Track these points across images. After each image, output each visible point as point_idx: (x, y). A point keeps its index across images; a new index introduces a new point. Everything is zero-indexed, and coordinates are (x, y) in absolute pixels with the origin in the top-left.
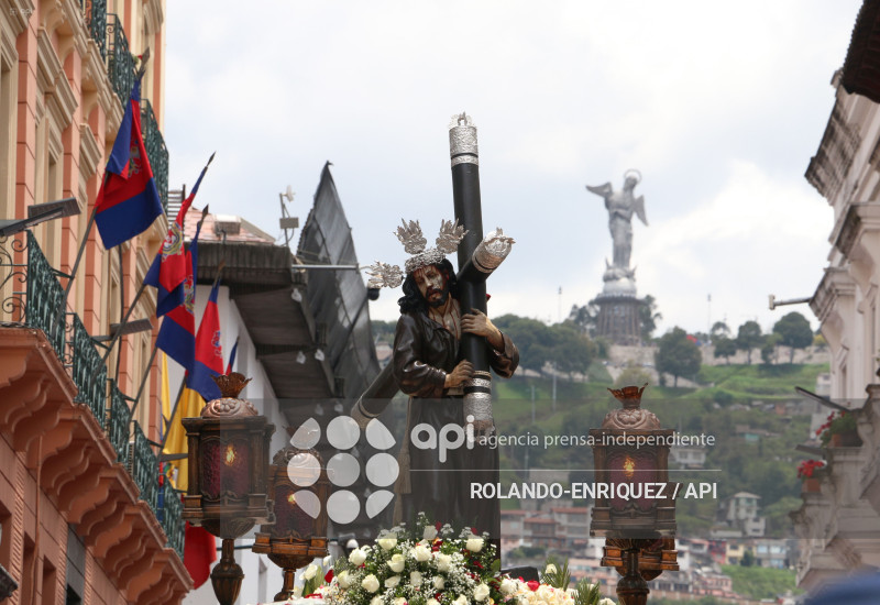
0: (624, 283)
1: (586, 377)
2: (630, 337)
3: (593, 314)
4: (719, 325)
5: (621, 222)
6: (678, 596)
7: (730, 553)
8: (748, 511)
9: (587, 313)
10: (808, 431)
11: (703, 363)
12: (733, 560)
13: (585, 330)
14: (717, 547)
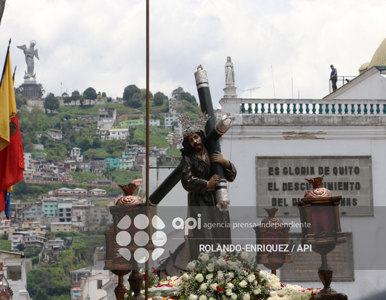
0: (32, 79)
1: (20, 111)
2: (34, 97)
3: (21, 90)
4: (65, 94)
5: (30, 58)
6: (54, 182)
7: (71, 167)
8: (77, 154)
9: (19, 90)
10: (97, 127)
11: (60, 105)
12: (72, 170)
13: (18, 96)
14: (67, 166)
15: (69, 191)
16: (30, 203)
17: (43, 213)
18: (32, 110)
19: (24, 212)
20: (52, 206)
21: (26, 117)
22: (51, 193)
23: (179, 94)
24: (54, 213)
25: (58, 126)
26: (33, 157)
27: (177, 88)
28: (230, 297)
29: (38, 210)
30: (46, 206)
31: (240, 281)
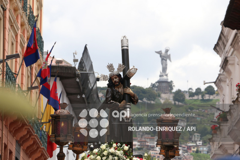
0: (165, 77)
1: (155, 102)
2: (166, 92)
3: (157, 86)
4: (190, 89)
5: (164, 61)
7: (193, 149)
8: (198, 138)
9: (155, 85)
10: (214, 117)
11: (186, 99)
12: (193, 151)
13: (154, 90)
14: (189, 148)
18: (164, 103)
21: (159, 107)
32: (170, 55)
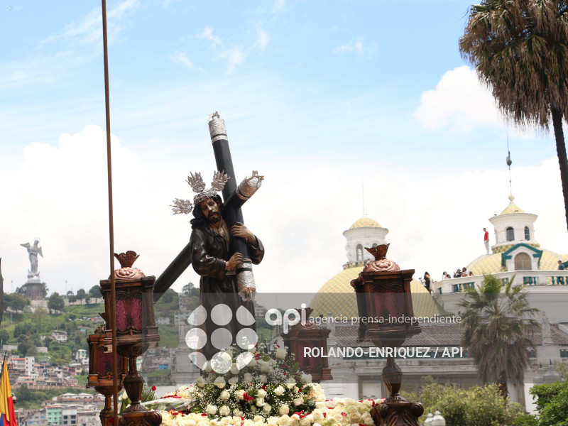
1: (23, 312)
2: (38, 297)
4: (70, 292)
5: (34, 257)
6: (59, 387)
7: (77, 371)
8: (83, 356)
9: (22, 290)
11: (65, 305)
12: (78, 373)
13: (21, 296)
14: (72, 369)
15: (74, 396)
16: (33, 411)
17: (46, 421)
18: (36, 312)
19: (26, 421)
20: (56, 413)
21: (29, 318)
22: (55, 399)
23: (189, 289)
24: (58, 420)
25: (63, 327)
26: (36, 361)
27: (187, 284)
28: (261, 408)
29: (42, 417)
30: (50, 413)
31: (276, 387)
32: (41, 248)
